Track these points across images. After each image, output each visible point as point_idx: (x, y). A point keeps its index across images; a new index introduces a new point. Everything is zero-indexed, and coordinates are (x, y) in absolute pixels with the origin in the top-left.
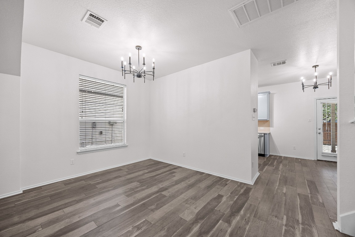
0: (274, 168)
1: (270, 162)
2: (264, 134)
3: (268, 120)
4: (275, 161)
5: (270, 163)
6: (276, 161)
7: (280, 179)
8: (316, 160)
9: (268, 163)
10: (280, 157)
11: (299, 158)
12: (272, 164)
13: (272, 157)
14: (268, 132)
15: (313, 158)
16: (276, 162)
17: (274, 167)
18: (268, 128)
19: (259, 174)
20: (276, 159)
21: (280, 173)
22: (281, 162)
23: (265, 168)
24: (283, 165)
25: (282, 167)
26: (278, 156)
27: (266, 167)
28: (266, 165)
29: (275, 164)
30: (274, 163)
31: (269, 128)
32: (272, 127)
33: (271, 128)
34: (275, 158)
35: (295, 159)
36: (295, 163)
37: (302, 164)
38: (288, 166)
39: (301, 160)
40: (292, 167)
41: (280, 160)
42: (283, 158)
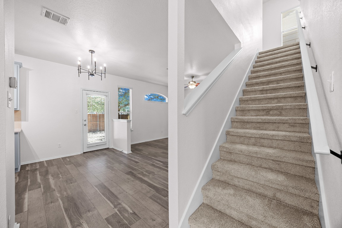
0: (42, 190)
1: (29, 180)
3: (18, 109)
4: (36, 174)
5: (29, 183)
6: (38, 172)
7: (66, 210)
8: (83, 153)
9: (26, 185)
10: (41, 163)
11: (66, 157)
12: (35, 185)
13: (28, 168)
15: (80, 152)
16: (38, 175)
17: (40, 187)
19: (19, 224)
20: (36, 169)
21: (58, 195)
22: (47, 173)
23: (24, 199)
24: (52, 176)
25: (53, 181)
26: (35, 163)
27: (27, 196)
28: (24, 190)
29: (39, 180)
30: (36, 180)
33: (23, 123)
34: (34, 168)
35: (62, 160)
36: (66, 165)
37: (74, 165)
38: (60, 175)
39: (69, 159)
40: (66, 175)
41: (43, 170)
42: (46, 165)
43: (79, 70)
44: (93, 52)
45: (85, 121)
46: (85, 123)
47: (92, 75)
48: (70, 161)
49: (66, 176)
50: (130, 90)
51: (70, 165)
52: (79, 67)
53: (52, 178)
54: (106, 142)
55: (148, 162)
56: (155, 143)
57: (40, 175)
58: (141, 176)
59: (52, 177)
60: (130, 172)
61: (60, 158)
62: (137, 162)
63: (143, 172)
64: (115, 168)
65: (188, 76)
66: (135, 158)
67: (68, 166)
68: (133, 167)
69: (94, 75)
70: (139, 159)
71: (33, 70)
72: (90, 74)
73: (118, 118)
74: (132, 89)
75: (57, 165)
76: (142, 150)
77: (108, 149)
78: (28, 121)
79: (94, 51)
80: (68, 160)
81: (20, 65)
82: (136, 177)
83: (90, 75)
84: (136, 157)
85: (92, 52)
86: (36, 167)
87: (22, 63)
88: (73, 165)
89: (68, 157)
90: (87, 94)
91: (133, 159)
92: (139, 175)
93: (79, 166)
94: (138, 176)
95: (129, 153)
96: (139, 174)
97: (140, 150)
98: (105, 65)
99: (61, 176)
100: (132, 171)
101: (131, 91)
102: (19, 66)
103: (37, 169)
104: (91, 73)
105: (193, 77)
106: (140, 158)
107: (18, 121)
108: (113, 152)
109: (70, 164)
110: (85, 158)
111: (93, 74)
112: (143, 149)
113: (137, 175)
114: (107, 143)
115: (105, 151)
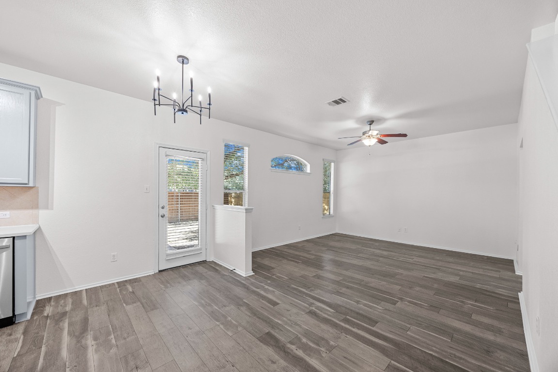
1: (43, 349)
2: (14, 238)
3: (31, 185)
4: (62, 330)
6: (66, 324)
8: (157, 271)
10: (76, 297)
11: (127, 281)
12: (53, 368)
14: (27, 229)
15: (152, 271)
16: (66, 333)
18: (31, 211)
22: (85, 326)
25: (95, 356)
26: (66, 295)
29: (65, 351)
30: (59, 349)
31: (34, 212)
32: (46, 207)
33: (42, 213)
34: (60, 309)
35: (118, 290)
36: (125, 305)
37: (142, 304)
38: (112, 336)
39: (132, 287)
40: (125, 335)
41: (78, 317)
42: (85, 302)
43: (155, 100)
44: (185, 61)
45: (163, 208)
46: (162, 212)
47: (183, 110)
48: (133, 292)
49: (125, 339)
50: (245, 148)
51: (135, 305)
52: (157, 91)
53: (94, 347)
54: (201, 249)
55: (300, 304)
56: (291, 251)
57: (69, 333)
58: (300, 353)
59: (93, 343)
60: (268, 334)
61: (113, 284)
62: (275, 304)
63: (299, 335)
64: (229, 318)
65: (360, 120)
66: (266, 290)
67: (129, 308)
68: (269, 318)
69: (186, 112)
70: (274, 292)
71: (64, 104)
72: (177, 108)
73: (223, 202)
74: (249, 146)
75: (107, 304)
76: (273, 268)
77: (204, 262)
78: (52, 209)
79: (187, 59)
80: (130, 289)
81: (36, 91)
82: (288, 353)
83: (179, 110)
84: (266, 287)
85: (183, 60)
86: (65, 306)
87: (39, 88)
88: (139, 303)
89: (130, 280)
90: (167, 155)
91: (262, 292)
92: (293, 347)
93: (153, 310)
94: (292, 351)
95: (249, 276)
96: (291, 343)
97: (269, 269)
98: (209, 90)
99: (113, 341)
100: (272, 332)
101: (247, 151)
102: (33, 93)
103: (67, 312)
104: (181, 106)
105: (371, 122)
106: (277, 292)
107: (32, 208)
108: (217, 270)
109: (133, 303)
110: (163, 286)
111: (185, 108)
112: (273, 265)
113: (289, 345)
114: (204, 251)
115: (200, 269)
